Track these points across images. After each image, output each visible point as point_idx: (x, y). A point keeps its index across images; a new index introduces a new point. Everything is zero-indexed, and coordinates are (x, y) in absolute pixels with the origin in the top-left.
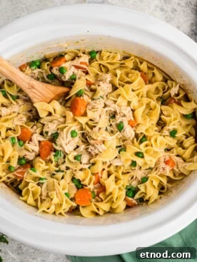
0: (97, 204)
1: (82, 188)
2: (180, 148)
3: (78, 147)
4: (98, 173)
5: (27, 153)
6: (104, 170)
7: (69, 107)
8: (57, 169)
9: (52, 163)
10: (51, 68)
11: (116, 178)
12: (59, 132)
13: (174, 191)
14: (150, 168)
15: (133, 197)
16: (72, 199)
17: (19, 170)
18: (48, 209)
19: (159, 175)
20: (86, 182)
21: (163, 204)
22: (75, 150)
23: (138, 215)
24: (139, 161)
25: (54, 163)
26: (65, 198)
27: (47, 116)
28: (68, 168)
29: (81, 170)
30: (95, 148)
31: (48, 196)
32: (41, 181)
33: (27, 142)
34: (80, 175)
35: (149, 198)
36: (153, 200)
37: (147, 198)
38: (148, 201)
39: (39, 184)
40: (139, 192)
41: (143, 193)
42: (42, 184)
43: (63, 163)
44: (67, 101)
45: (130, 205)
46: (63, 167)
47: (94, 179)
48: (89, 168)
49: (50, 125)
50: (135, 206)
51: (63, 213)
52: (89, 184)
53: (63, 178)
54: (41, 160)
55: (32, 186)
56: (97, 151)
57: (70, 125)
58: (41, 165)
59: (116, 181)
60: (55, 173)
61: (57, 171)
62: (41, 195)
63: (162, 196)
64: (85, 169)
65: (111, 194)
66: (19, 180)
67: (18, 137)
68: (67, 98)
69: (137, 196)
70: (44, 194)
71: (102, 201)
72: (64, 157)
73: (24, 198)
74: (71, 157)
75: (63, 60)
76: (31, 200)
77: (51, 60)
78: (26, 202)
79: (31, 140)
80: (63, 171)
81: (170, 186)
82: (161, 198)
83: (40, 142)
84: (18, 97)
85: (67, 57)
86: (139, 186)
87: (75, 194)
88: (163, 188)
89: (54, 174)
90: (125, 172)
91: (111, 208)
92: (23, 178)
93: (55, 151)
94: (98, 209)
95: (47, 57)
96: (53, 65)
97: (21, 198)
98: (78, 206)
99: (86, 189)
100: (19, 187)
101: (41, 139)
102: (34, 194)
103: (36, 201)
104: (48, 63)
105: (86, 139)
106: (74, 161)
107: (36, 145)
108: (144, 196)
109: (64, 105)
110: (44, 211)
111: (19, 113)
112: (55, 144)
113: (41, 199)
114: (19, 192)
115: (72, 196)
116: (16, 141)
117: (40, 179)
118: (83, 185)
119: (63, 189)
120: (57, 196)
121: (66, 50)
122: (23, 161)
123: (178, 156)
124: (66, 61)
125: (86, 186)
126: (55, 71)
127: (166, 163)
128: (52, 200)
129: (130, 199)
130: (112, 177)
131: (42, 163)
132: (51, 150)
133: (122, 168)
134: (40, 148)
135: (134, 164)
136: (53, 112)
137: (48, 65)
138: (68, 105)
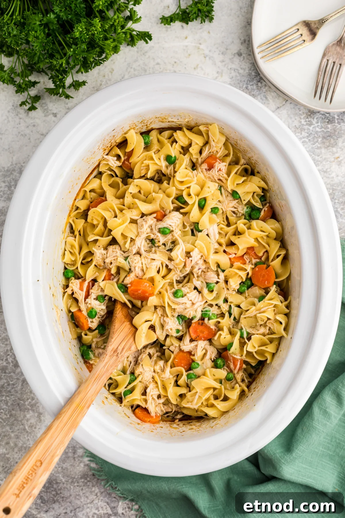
0: (271, 258)
1: (250, 279)
2: (190, 149)
3: (195, 288)
4: (230, 259)
5: (208, 357)
6: (225, 251)
7: (142, 302)
8: (227, 315)
9: (219, 322)
10: (90, 330)
11: (235, 234)
12: (176, 315)
13: (249, 155)
14: (220, 190)
15: (259, 210)
16: (267, 293)
17: (232, 366)
18: (281, 323)
19: (229, 176)
20: (243, 274)
21: (267, 169)
22: (200, 292)
23: (283, 203)
24: (210, 204)
25: (219, 320)
26: (266, 301)
27: (155, 332)
28: (226, 301)
29: (226, 282)
30: (197, 264)
31: (265, 325)
32: (245, 335)
33: (192, 357)
34: (234, 284)
35: (259, 187)
36: (262, 182)
37: (259, 191)
38: (264, 190)
39: (249, 339)
40: (253, 201)
41: (253, 196)
42: (248, 334)
43: (219, 307)
44: (133, 305)
45: (270, 214)
46: (225, 308)
47: (237, 264)
48: (223, 271)
49: (167, 327)
50: (271, 207)
51: (286, 303)
52: (246, 270)
53: (239, 306)
54: (216, 338)
55: (251, 347)
56: (201, 262)
57: (167, 300)
58: (222, 337)
59: (240, 234)
60: (232, 317)
61: (230, 314)
62: (264, 335)
63: (256, 171)
64: (226, 276)
65: (256, 240)
66: (244, 366)
67: (186, 371)
68: (130, 306)
69: (258, 205)
70: (262, 330)
71: (267, 251)
72: (211, 306)
73: (269, 357)
74: (210, 297)
75: (79, 314)
76: (271, 348)
77: (79, 330)
78: (274, 355)
79: (190, 353)
80: (230, 306)
81: (242, 161)
82: (258, 172)
83: (192, 341)
84: (132, 373)
85: (74, 310)
86: (244, 203)
87: (260, 288)
88: (246, 170)
89: (235, 319)
90: (226, 223)
91: (275, 239)
92: (241, 360)
93: (202, 319)
94: (278, 256)
95: (75, 336)
96: (86, 328)
97: (268, 362)
98: (275, 283)
99: (253, 274)
100: (253, 365)
101: (187, 339)
102: (264, 344)
103: (271, 341)
104: (83, 334)
105: (185, 277)
106: (215, 293)
107: (197, 346)
108: (257, 195)
109: (140, 309)
110: (285, 329)
111: (154, 371)
112: (192, 319)
113: (268, 334)
114: (261, 365)
115: (262, 292)
116: (191, 372)
117: (242, 337)
118: (247, 279)
119: (254, 305)
120: (264, 312)
121: (65, 310)
122: (219, 361)
123: (201, 153)
124: (80, 310)
125: (248, 274)
126: (94, 323)
127: (211, 167)
128: (269, 319)
129: (262, 213)
130: (234, 239)
131: (220, 335)
132: (202, 324)
133: (222, 226)
134: (201, 339)
135: (214, 210)
136: (149, 324)
137: (86, 335)
138: (139, 303)
